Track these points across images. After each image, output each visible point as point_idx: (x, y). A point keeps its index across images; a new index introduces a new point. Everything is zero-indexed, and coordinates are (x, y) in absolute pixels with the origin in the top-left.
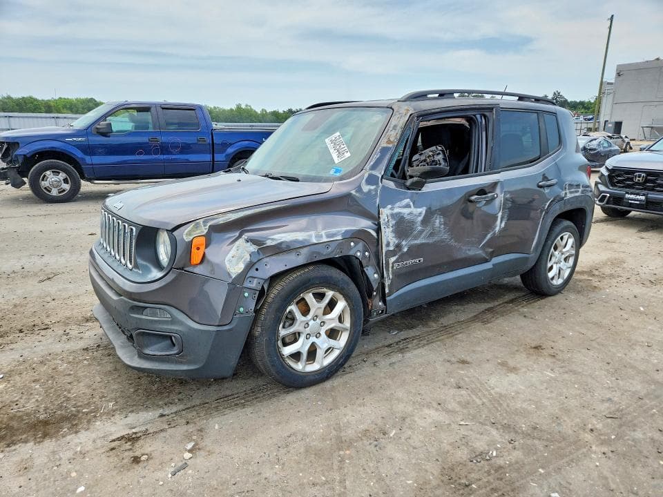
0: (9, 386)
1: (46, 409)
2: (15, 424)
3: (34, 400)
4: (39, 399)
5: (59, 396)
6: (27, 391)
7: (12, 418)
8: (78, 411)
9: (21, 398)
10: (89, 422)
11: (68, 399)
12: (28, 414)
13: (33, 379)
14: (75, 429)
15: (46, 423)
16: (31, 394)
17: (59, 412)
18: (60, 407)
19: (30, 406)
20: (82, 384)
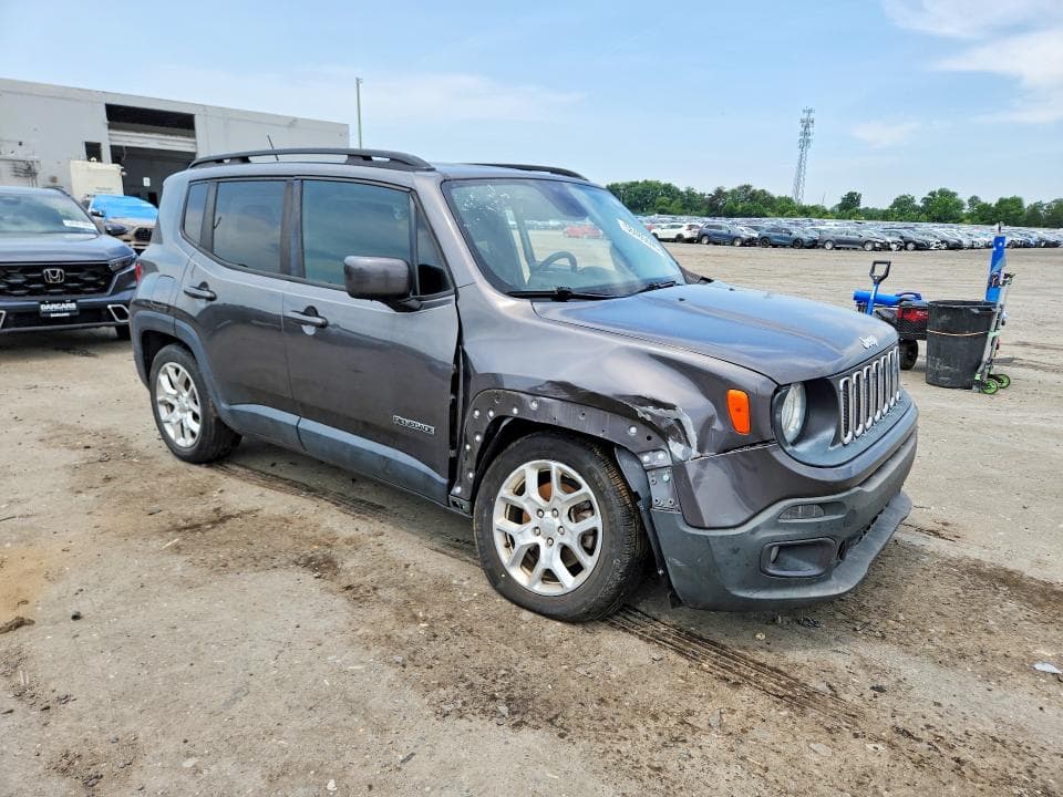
0: (1031, 647)
1: (995, 594)
2: (1038, 599)
3: (1005, 609)
4: (997, 607)
5: (972, 597)
6: (1008, 624)
7: (1038, 605)
8: (963, 573)
9: (1020, 620)
10: (959, 561)
11: (965, 589)
12: (1019, 599)
13: (992, 637)
14: (978, 563)
15: (1003, 581)
16: (1004, 618)
17: (984, 583)
18: (979, 587)
19: (1012, 605)
20: (935, 593)
